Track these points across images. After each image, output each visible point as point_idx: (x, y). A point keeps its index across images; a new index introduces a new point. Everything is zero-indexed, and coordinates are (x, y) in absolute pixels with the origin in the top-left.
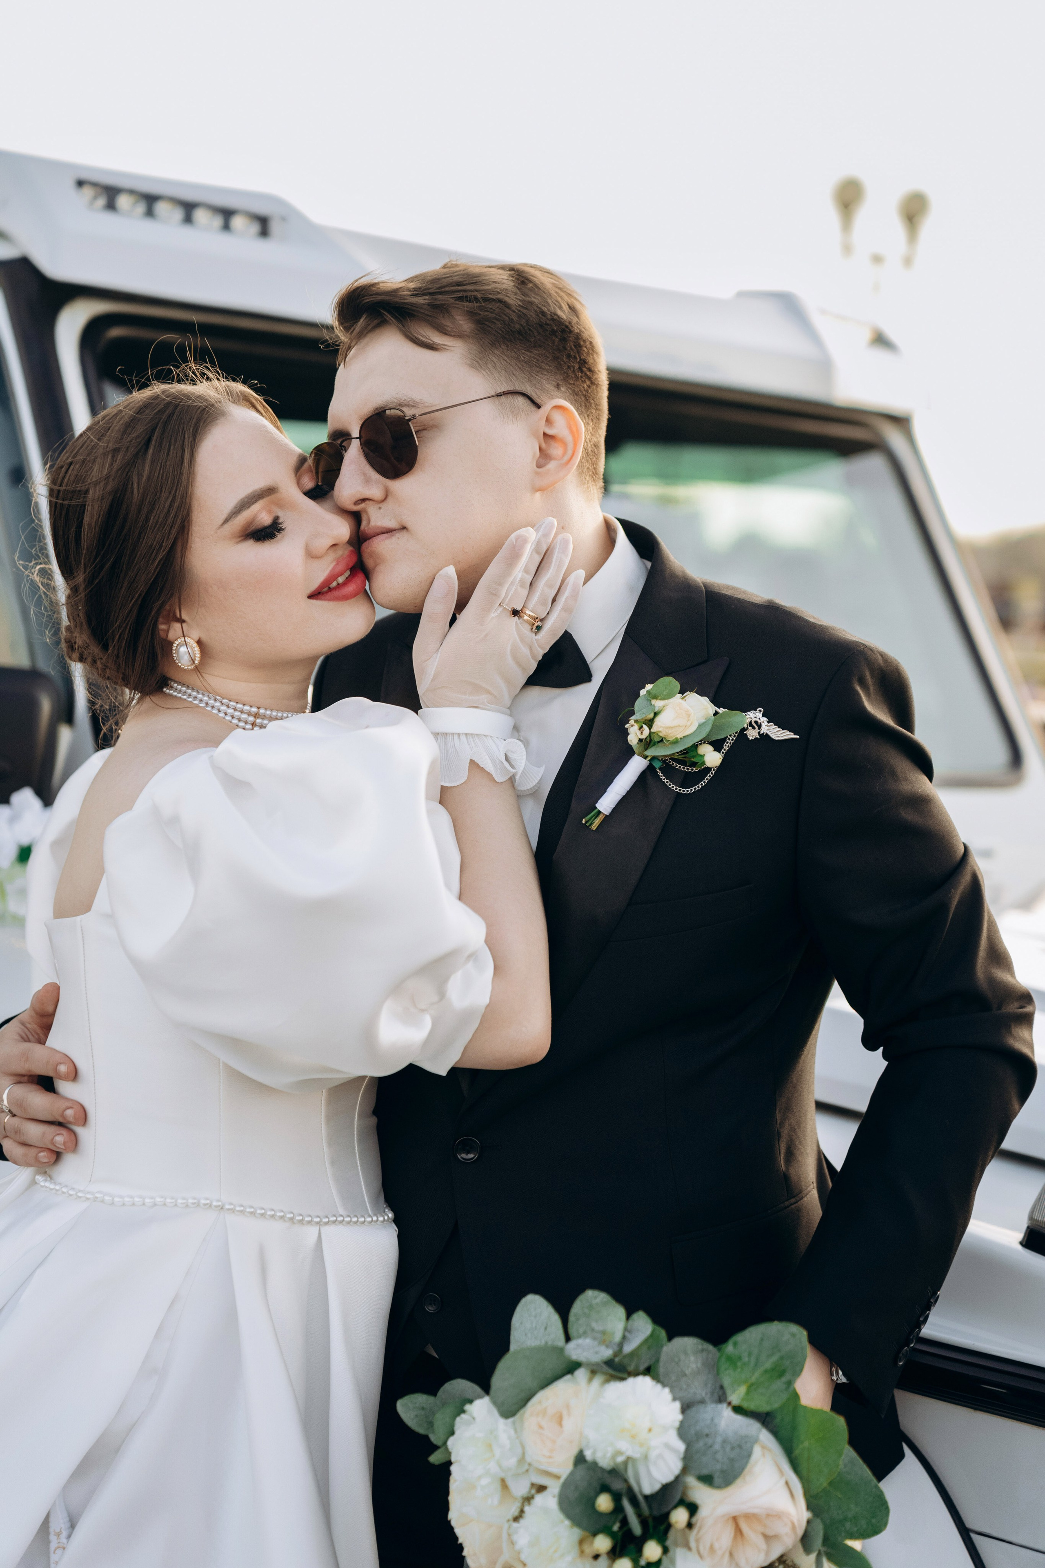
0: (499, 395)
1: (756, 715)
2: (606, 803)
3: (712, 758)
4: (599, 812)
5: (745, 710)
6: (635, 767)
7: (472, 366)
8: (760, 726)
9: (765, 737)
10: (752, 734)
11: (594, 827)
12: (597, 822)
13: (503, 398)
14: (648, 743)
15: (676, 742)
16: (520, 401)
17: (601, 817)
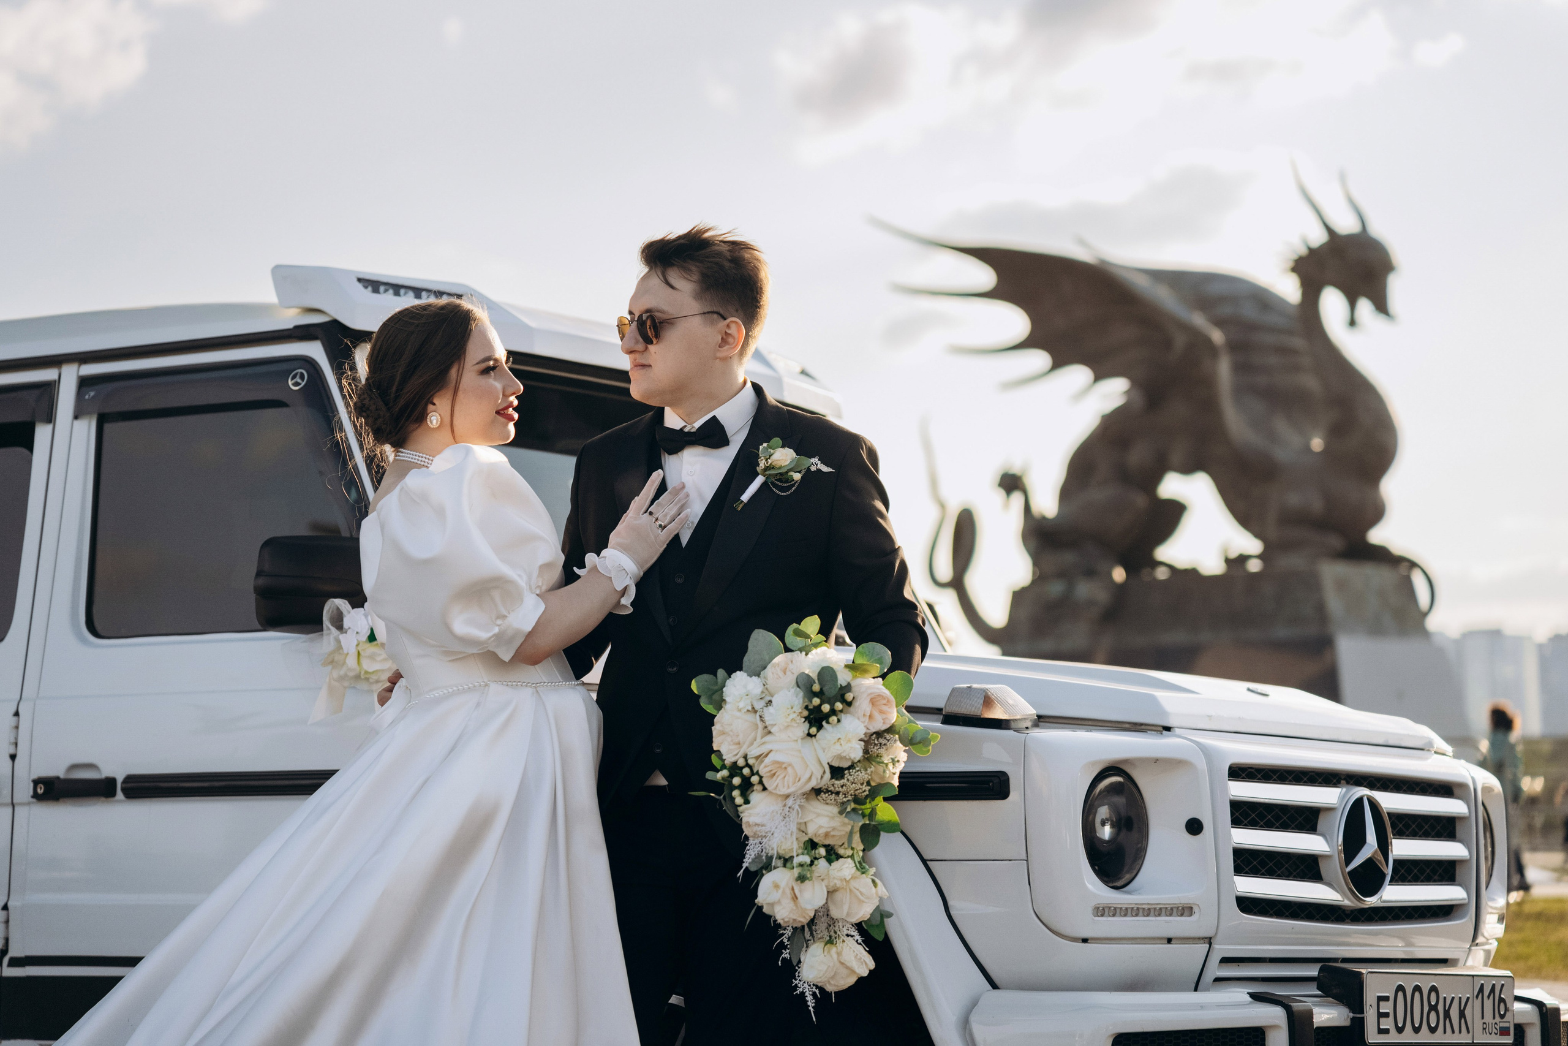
0: (704, 313)
1: (815, 460)
2: (745, 497)
3: (797, 477)
4: (742, 501)
5: (810, 457)
6: (759, 481)
7: (695, 298)
8: (817, 465)
9: (819, 470)
10: (813, 469)
11: (739, 509)
12: (741, 506)
13: (706, 315)
14: (767, 468)
15: (780, 468)
16: (716, 316)
17: (743, 504)
